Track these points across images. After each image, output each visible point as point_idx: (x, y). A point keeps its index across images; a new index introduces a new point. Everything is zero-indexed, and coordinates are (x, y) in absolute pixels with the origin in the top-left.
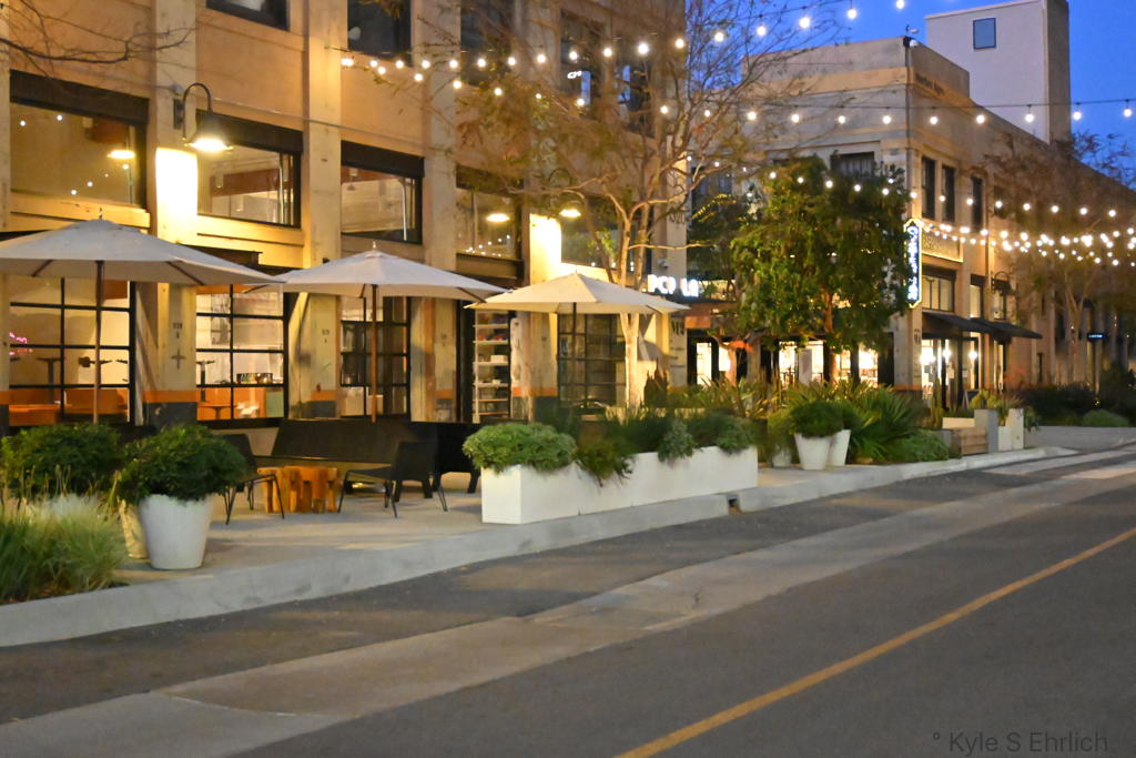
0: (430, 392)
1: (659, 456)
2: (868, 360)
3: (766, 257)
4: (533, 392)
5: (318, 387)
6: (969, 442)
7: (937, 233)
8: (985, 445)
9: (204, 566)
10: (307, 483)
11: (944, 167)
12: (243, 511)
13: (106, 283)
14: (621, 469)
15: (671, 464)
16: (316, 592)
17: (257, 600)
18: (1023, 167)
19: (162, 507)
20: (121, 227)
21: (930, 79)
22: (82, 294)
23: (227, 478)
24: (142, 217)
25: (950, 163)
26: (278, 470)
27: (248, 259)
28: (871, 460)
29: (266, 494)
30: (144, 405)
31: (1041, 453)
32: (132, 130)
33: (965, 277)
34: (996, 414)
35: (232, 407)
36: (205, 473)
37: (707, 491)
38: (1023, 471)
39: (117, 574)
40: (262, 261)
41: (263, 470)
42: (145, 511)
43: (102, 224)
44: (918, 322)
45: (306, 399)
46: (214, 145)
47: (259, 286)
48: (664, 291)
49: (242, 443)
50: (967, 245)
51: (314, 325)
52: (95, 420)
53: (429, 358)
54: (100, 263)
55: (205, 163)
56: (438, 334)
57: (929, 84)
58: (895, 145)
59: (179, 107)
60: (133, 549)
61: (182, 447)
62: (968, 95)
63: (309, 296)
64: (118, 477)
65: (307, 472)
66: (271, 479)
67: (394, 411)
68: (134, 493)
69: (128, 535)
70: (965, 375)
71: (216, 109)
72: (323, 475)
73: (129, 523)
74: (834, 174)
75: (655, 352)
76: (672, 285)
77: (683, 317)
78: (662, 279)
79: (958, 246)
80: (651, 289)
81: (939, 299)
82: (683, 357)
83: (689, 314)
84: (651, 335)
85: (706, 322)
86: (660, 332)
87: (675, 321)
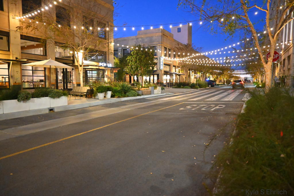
5: (15, 82)
6: (145, 93)
7: (166, 59)
8: (150, 93)
11: (168, 49)
33: (172, 66)
34: (154, 87)
44: (163, 72)
48: (103, 66)
53: (48, 77)
56: (51, 72)
57: (165, 36)
62: (173, 38)
75: (107, 76)
76: (105, 65)
77: (113, 71)
78: (103, 64)
79: (171, 61)
80: (100, 65)
81: (167, 69)
82: (113, 77)
83: (114, 70)
84: (106, 73)
85: (117, 71)
86: (108, 73)
87: (111, 71)
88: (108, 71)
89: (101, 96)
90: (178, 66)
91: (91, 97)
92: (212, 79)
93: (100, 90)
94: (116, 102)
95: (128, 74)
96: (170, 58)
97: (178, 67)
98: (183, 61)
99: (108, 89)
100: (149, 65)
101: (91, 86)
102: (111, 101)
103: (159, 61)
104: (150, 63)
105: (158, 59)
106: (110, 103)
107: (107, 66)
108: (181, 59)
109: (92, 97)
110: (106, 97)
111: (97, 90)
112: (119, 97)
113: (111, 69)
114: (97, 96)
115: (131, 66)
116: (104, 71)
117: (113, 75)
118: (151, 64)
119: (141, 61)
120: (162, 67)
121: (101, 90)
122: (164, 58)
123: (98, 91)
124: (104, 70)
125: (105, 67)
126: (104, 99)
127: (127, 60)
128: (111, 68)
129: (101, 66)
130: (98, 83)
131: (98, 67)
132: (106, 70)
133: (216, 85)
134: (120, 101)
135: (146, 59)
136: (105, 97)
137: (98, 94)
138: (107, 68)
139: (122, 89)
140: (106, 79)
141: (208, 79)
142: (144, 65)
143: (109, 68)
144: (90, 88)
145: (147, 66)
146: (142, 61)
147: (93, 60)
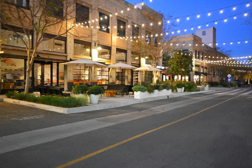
0: (128, 81)
1: (158, 90)
2: (187, 78)
3: (173, 64)
4: (141, 81)
5: (113, 81)
6: (201, 89)
7: (197, 60)
8: (203, 89)
9: (98, 103)
10: (111, 93)
11: (198, 51)
12: (103, 96)
13: (86, 66)
14: (153, 92)
15: (160, 91)
16: (112, 107)
17: (105, 108)
18: (209, 52)
19: (93, 96)
20: (88, 59)
21: (196, 39)
22: (83, 68)
23: (101, 92)
24: (90, 58)
25: (199, 51)
26: (108, 91)
27: (104, 63)
28: (187, 91)
29: (106, 94)
30: (91, 82)
31: (211, 91)
32: (89, 46)
33: (201, 67)
34: (205, 85)
35: (102, 83)
36: (98, 91)
37: (164, 95)
38: (209, 93)
39: (87, 104)
40: (106, 64)
41: (106, 91)
42: (90, 96)
43: (85, 59)
44: (194, 73)
45: (111, 82)
46: (100, 48)
47: (105, 67)
48: (159, 68)
49: (103, 87)
50: (201, 62)
51: (112, 72)
52: (84, 84)
53: (127, 77)
54: (85, 64)
55: (98, 51)
56: (129, 74)
57: (196, 40)
58: (191, 48)
59: (95, 43)
60: (89, 101)
61: (95, 88)
62: (201, 41)
63: (112, 68)
64: (87, 92)
65: (111, 91)
66: (107, 92)
67: (123, 84)
68: (89, 94)
69: (88, 99)
70: (200, 80)
71: (100, 44)
72: (113, 92)
73: (88, 98)
74: (183, 52)
77: (162, 72)
78: (159, 66)
81: (197, 70)
85: (165, 72)
90: (206, 67)
120: (193, 68)
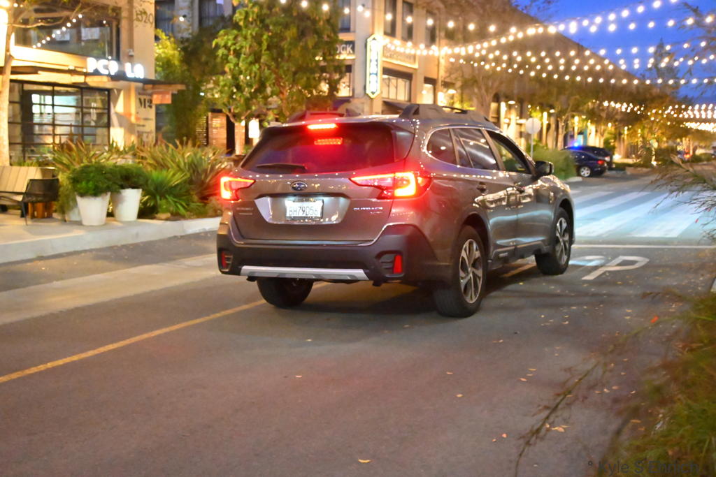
11: (405, 1)
33: (419, 79)
44: (378, 106)
50: (420, 57)
75: (124, 121)
76: (114, 67)
77: (151, 95)
78: (103, 62)
79: (414, 57)
80: (91, 70)
81: (399, 93)
82: (151, 126)
83: (156, 93)
84: (119, 107)
85: (168, 99)
86: (127, 105)
87: (143, 97)
88: (127, 97)
89: (91, 208)
90: (447, 80)
91: (47, 215)
92: (595, 141)
93: (88, 181)
94: (162, 241)
95: (220, 111)
96: (409, 44)
97: (447, 85)
98: (469, 58)
99: (127, 179)
100: (317, 75)
101: (47, 164)
102: (137, 235)
103: (362, 58)
104: (322, 64)
105: (359, 45)
106: (136, 246)
107: (124, 73)
108: (461, 50)
109: (50, 216)
110: (117, 213)
111: (75, 181)
112: (176, 216)
113: (144, 89)
114: (76, 211)
115: (235, 78)
116: (108, 96)
117: (152, 113)
118: (323, 70)
119: (280, 54)
120: (376, 85)
121: (91, 183)
122: (384, 44)
123: (79, 186)
124: (109, 90)
125: (114, 78)
126: (106, 224)
127: (217, 47)
128: (140, 85)
129: (96, 73)
130: (79, 150)
131: (80, 79)
132: (119, 91)
133: (611, 169)
134: (183, 234)
135: (301, 44)
136: (110, 215)
137: (79, 199)
138: (121, 83)
139: (190, 182)
140: (118, 135)
141: (578, 142)
142: (295, 73)
143: (133, 85)
144: (44, 172)
145: (308, 79)
146: (282, 56)
147: (56, 45)
